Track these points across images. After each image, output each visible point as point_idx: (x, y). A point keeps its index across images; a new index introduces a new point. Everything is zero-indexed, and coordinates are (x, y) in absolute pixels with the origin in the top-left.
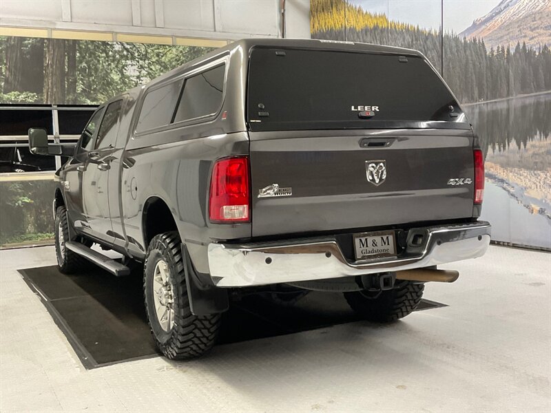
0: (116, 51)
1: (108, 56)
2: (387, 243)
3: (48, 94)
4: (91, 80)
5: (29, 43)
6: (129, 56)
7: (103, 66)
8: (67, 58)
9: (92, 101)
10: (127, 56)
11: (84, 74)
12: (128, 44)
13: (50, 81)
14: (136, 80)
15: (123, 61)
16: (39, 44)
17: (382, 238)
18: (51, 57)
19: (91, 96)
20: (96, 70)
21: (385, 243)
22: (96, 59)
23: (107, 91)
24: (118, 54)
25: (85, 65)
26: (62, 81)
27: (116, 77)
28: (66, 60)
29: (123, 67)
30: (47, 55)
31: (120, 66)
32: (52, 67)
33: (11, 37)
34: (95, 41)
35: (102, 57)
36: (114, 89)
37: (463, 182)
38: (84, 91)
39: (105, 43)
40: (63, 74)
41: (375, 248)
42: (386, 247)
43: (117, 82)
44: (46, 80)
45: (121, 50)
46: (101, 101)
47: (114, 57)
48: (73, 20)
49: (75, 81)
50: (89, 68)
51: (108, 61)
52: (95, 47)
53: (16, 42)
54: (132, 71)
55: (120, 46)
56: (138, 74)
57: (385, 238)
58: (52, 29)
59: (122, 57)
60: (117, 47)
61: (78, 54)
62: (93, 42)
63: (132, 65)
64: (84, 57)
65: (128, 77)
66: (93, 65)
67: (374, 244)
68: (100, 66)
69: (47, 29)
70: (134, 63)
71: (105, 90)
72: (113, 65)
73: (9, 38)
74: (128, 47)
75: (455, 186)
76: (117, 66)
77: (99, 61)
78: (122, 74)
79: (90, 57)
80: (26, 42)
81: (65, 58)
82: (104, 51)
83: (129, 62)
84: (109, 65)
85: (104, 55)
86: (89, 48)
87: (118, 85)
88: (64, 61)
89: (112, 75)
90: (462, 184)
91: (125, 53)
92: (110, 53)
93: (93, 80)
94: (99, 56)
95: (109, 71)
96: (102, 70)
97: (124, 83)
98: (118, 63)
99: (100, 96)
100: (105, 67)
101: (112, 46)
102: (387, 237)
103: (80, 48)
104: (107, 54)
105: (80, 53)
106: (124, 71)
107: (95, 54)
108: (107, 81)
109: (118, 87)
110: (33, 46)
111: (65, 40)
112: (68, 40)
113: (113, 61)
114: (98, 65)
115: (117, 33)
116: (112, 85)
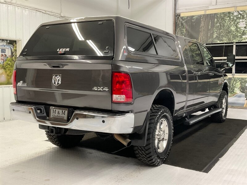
0: (234, 16)
1: (230, 19)
2: (64, 114)
3: (201, 39)
4: (221, 31)
5: (195, 18)
6: (242, 17)
7: (227, 24)
8: (211, 22)
9: (220, 41)
10: (240, 17)
11: (218, 29)
12: (241, 11)
13: (202, 33)
14: (244, 29)
15: (238, 20)
16: (199, 18)
17: (62, 111)
18: (204, 23)
19: (220, 39)
20: (224, 26)
21: (63, 114)
22: (224, 21)
23: (228, 36)
24: (236, 17)
25: (219, 24)
26: (208, 33)
27: (233, 28)
28: (210, 23)
29: (237, 23)
30: (202, 22)
31: (236, 23)
32: (204, 27)
33: (188, 16)
34: (225, 12)
35: (227, 19)
36: (232, 35)
37: (102, 89)
38: (217, 36)
39: (229, 13)
40: (208, 30)
41: (59, 115)
42: (63, 115)
43: (233, 31)
44: (201, 33)
45: (237, 15)
46: (224, 41)
47: (233, 18)
48: (217, 4)
49: (213, 33)
50: (220, 25)
51: (230, 21)
52: (224, 15)
53: (190, 18)
54: (242, 25)
55: (237, 13)
56: (245, 26)
57: (64, 111)
58: (206, 10)
59: (237, 18)
60: (236, 14)
61: (216, 20)
62: (223, 13)
63: (242, 22)
64: (218, 21)
65: (240, 28)
66: (222, 24)
67: (59, 113)
68: (226, 24)
69: (204, 10)
70: (244, 20)
71: (227, 35)
72: (232, 23)
73: (188, 17)
74: (241, 13)
75: (97, 91)
76: (234, 23)
77: (225, 22)
78: (237, 27)
79: (221, 20)
80: (194, 17)
81: (210, 22)
82: (229, 17)
83: (241, 20)
84: (230, 23)
85: (228, 18)
86: (221, 16)
87: (234, 32)
88: (209, 24)
89: (231, 28)
90: (101, 90)
91: (239, 16)
92: (232, 17)
93: (222, 31)
94: (226, 19)
95: (230, 26)
96: (227, 26)
97: (237, 31)
98: (235, 22)
99: (224, 38)
100: (228, 24)
101: (233, 14)
102: (65, 111)
103: (217, 17)
104: (230, 17)
105: (217, 19)
106: (238, 25)
107: (224, 19)
108: (229, 31)
109: (234, 33)
110: (197, 19)
111: (210, 14)
112: (212, 14)
113: (232, 21)
114: (225, 24)
115: (237, 7)
116: (230, 32)
